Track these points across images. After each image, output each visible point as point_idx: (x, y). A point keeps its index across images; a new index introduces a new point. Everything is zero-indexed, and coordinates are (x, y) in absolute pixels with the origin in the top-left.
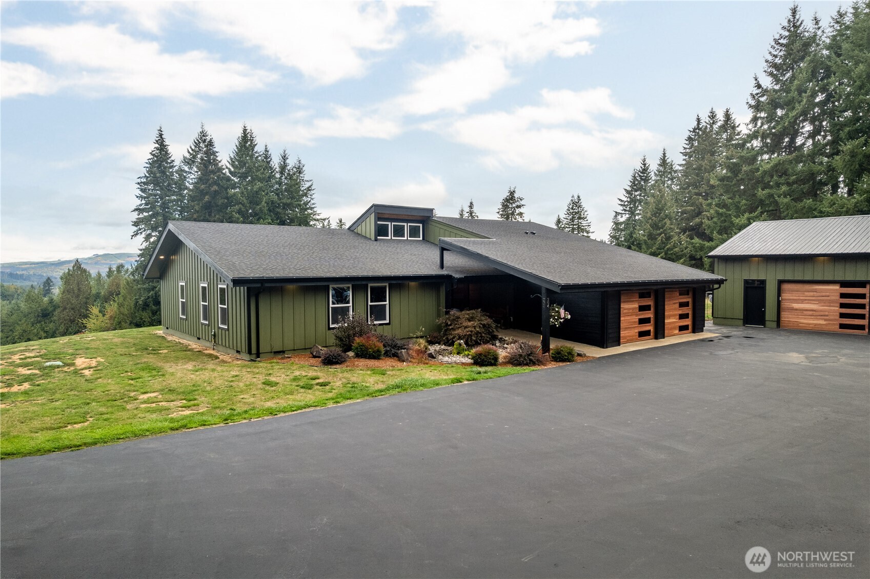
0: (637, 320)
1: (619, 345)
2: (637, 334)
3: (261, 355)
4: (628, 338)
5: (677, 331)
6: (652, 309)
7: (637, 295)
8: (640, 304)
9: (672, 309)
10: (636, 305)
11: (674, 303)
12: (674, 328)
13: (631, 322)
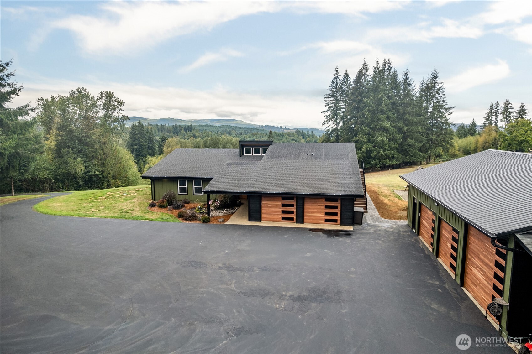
0: (281, 211)
1: (261, 221)
2: (281, 218)
3: (156, 200)
4: (272, 219)
5: (323, 222)
6: (295, 206)
7: (281, 198)
8: (283, 203)
9: (318, 208)
10: (280, 203)
11: (318, 205)
12: (321, 220)
13: (274, 211)
